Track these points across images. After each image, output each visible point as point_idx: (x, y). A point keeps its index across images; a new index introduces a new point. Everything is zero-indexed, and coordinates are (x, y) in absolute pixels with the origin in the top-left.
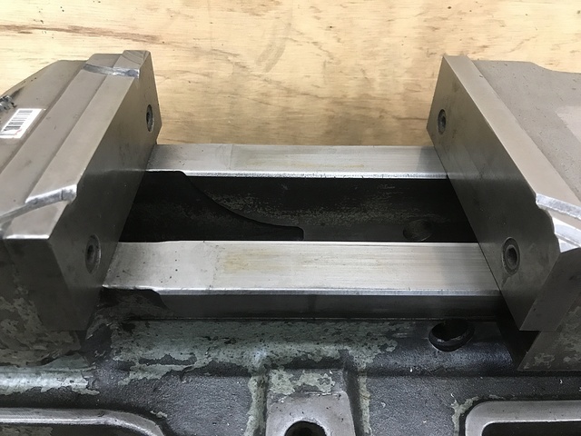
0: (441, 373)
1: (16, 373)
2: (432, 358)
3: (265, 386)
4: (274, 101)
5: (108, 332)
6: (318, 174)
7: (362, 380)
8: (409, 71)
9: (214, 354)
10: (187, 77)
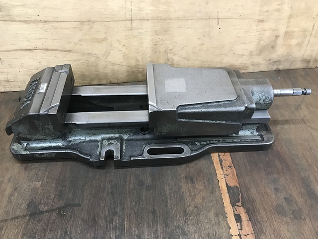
0: (143, 139)
1: (45, 143)
2: (141, 137)
3: (102, 143)
4: (109, 67)
5: (66, 133)
6: (115, 94)
7: (124, 142)
8: (150, 57)
9: (90, 138)
10: (82, 61)
